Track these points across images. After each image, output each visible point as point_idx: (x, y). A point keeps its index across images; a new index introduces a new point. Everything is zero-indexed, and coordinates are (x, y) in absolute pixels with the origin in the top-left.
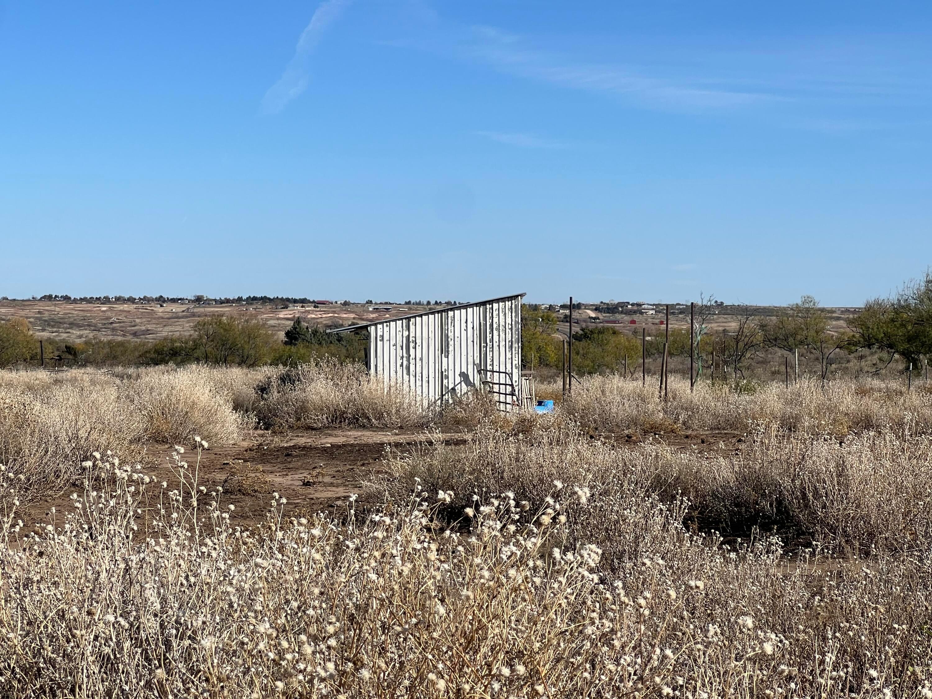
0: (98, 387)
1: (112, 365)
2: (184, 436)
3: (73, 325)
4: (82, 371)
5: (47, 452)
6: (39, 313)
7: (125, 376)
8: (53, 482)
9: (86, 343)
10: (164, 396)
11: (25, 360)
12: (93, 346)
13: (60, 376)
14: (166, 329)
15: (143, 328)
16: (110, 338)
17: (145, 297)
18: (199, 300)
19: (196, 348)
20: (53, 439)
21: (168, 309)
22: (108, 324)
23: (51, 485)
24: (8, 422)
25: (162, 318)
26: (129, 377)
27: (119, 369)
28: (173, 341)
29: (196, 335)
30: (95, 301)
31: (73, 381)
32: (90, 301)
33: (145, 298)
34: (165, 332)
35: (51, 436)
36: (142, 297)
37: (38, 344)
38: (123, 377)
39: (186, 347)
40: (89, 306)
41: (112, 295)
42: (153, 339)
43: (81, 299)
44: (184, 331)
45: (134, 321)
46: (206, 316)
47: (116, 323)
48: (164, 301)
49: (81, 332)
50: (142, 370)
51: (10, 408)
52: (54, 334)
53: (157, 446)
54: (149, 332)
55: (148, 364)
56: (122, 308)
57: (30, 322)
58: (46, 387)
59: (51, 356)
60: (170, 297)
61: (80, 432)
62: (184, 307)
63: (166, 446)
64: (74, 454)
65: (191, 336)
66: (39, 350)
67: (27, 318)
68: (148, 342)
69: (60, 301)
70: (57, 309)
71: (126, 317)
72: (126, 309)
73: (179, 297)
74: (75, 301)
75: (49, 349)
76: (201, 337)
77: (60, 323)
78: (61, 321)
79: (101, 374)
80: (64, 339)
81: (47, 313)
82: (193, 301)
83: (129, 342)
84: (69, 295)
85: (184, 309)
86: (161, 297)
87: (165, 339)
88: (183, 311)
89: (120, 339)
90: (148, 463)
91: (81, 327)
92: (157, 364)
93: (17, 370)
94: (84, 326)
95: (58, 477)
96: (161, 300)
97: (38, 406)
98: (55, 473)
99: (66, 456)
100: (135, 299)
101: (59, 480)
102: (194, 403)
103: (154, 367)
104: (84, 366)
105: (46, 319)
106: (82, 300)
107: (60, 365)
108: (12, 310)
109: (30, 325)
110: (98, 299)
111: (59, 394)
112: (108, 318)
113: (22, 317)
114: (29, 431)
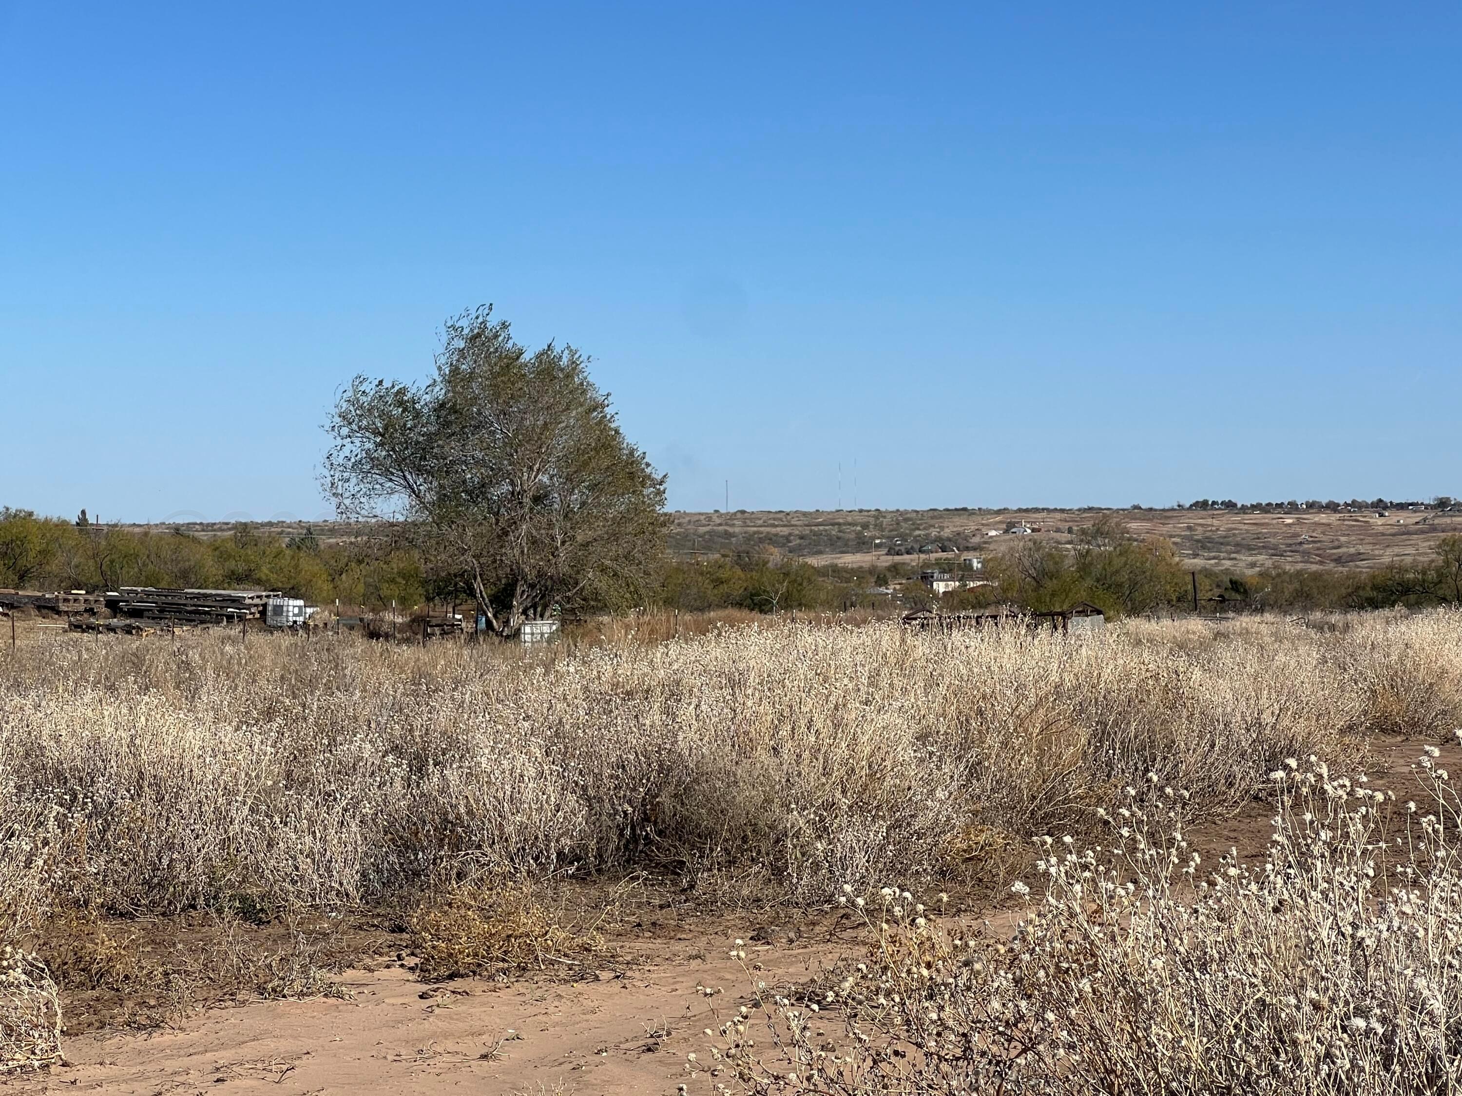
0: (1287, 644)
1: (1305, 609)
2: (1427, 722)
3: (1240, 547)
4: (1258, 619)
5: (1213, 746)
6: (1189, 528)
7: (1326, 626)
8: (1225, 793)
9: (1261, 574)
10: (1394, 658)
11: (1169, 602)
12: (1273, 579)
13: (1223, 626)
14: (1389, 551)
15: (1352, 550)
16: (1299, 566)
17: (1354, 502)
18: (1442, 504)
19: (1440, 582)
20: (1222, 726)
21: (1394, 520)
22: (1295, 547)
23: (1221, 797)
24: (1154, 700)
25: (1383, 534)
26: (1333, 628)
27: (1317, 616)
28: (1402, 570)
29: (1440, 560)
30: (1274, 509)
31: (1245, 634)
32: (1267, 508)
33: (1354, 504)
34: (1387, 557)
35: (1218, 721)
36: (1349, 502)
37: (1189, 578)
38: (1322, 628)
39: (1424, 581)
40: (1267, 518)
41: (1301, 500)
42: (1368, 567)
43: (1252, 506)
44: (1419, 555)
45: (1338, 540)
46: (1455, 529)
47: (1309, 542)
48: (1386, 508)
49: (1253, 559)
50: (1352, 617)
51: (1156, 677)
52: (1213, 562)
53: (1383, 738)
54: (1362, 557)
55: (1362, 607)
56: (1316, 519)
57: (1175, 543)
58: (1204, 646)
59: (1209, 595)
60: (1396, 501)
61: (1264, 716)
62: (1418, 517)
63: (1399, 739)
64: (1255, 750)
65: (1432, 561)
66: (1190, 587)
67: (1171, 536)
68: (1361, 572)
69: (1220, 509)
70: (1216, 522)
71: (1323, 533)
72: (1324, 521)
73: (1410, 501)
74: (1244, 509)
75: (1205, 584)
76: (1447, 563)
77: (1222, 544)
78: (1221, 540)
79: (1290, 624)
80: (1227, 569)
81: (1200, 528)
82: (1433, 507)
83: (1329, 573)
84: (1234, 501)
85: (1417, 520)
86: (1380, 501)
87: (1391, 567)
88: (1417, 523)
89: (1314, 567)
90: (1373, 766)
91: (1254, 549)
92: (1377, 608)
93: (1158, 618)
94: (1259, 548)
95: (1231, 785)
96: (1380, 506)
97: (1197, 674)
98: (1226, 779)
99: (1243, 755)
100: (1338, 505)
101: (1233, 790)
102: (1444, 671)
103: (1372, 612)
104: (1261, 610)
105: (1199, 537)
106: (1254, 507)
107: (1223, 610)
108: (1148, 525)
109: (1175, 548)
110: (1280, 506)
111: (1226, 655)
112: (1296, 535)
113: (1161, 535)
114: (1185, 714)
